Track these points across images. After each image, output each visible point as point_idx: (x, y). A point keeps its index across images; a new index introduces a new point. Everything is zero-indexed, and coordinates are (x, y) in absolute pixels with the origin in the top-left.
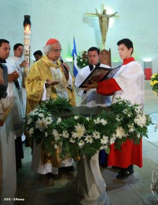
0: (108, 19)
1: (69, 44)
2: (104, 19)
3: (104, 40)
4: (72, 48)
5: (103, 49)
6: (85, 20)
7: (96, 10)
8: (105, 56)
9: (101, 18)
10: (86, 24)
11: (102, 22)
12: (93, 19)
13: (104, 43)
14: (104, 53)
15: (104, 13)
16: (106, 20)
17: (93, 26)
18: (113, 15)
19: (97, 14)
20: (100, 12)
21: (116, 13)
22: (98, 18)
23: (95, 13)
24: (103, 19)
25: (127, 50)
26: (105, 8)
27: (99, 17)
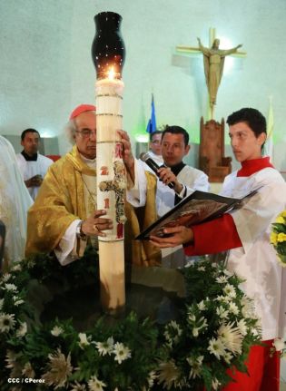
0: (222, 58)
1: (143, 108)
2: (215, 59)
3: (213, 102)
4: (149, 117)
5: (209, 119)
6: (176, 61)
7: (199, 40)
8: (213, 134)
9: (208, 57)
10: (179, 69)
11: (210, 64)
12: (193, 59)
13: (212, 107)
14: (212, 127)
15: (215, 46)
16: (219, 60)
17: (193, 73)
18: (233, 51)
19: (201, 49)
20: (207, 45)
21: (240, 46)
22: (201, 57)
23: (197, 46)
24: (213, 57)
25: (254, 138)
26: (217, 37)
27: (205, 56)
